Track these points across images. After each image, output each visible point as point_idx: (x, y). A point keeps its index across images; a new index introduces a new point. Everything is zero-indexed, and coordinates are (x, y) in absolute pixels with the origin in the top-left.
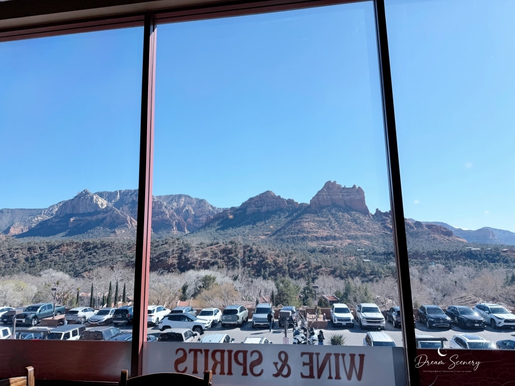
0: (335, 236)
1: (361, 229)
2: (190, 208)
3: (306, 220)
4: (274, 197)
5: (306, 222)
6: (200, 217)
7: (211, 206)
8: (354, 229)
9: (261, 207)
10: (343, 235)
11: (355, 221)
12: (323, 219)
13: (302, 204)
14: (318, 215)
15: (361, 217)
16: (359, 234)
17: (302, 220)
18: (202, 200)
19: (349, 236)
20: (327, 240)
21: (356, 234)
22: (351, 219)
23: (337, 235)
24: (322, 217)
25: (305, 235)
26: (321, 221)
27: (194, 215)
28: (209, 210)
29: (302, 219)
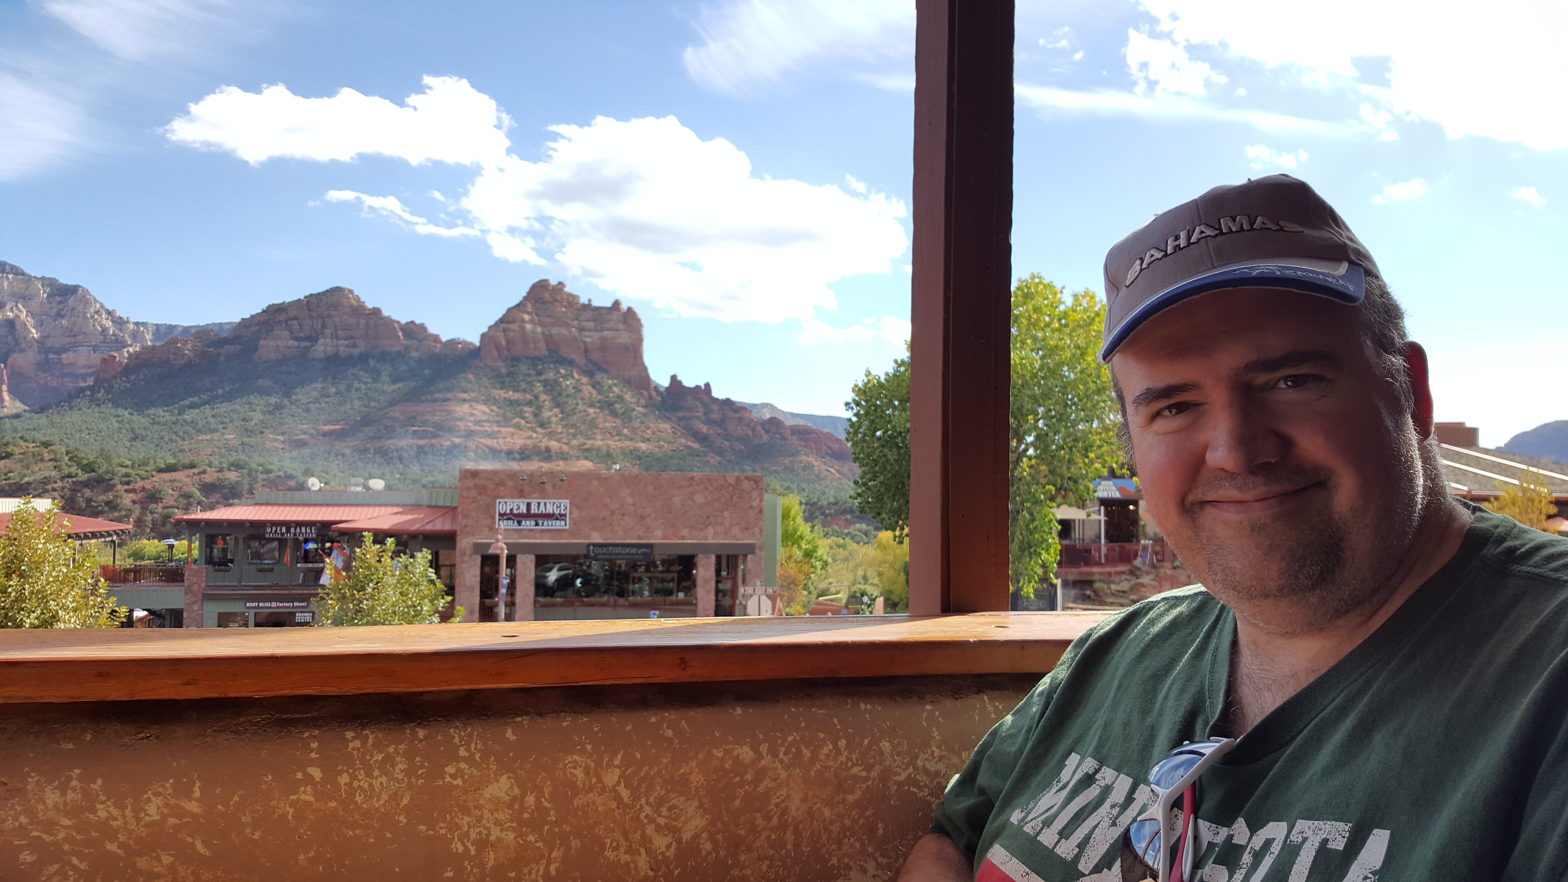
0: (548, 450)
1: (625, 431)
2: (23, 316)
3: (465, 396)
4: (358, 309)
5: (464, 400)
6: (65, 350)
7: (109, 313)
8: (606, 432)
9: (313, 339)
10: (573, 448)
11: (608, 406)
12: (517, 396)
13: (453, 343)
14: (503, 383)
15: (628, 397)
16: (614, 444)
17: (450, 395)
18: (73, 290)
19: (588, 450)
20: (523, 459)
21: (609, 446)
22: (599, 402)
23: (554, 445)
24: (516, 390)
25: (457, 441)
26: (511, 403)
27: (40, 342)
28: (104, 330)
29: (449, 389)
